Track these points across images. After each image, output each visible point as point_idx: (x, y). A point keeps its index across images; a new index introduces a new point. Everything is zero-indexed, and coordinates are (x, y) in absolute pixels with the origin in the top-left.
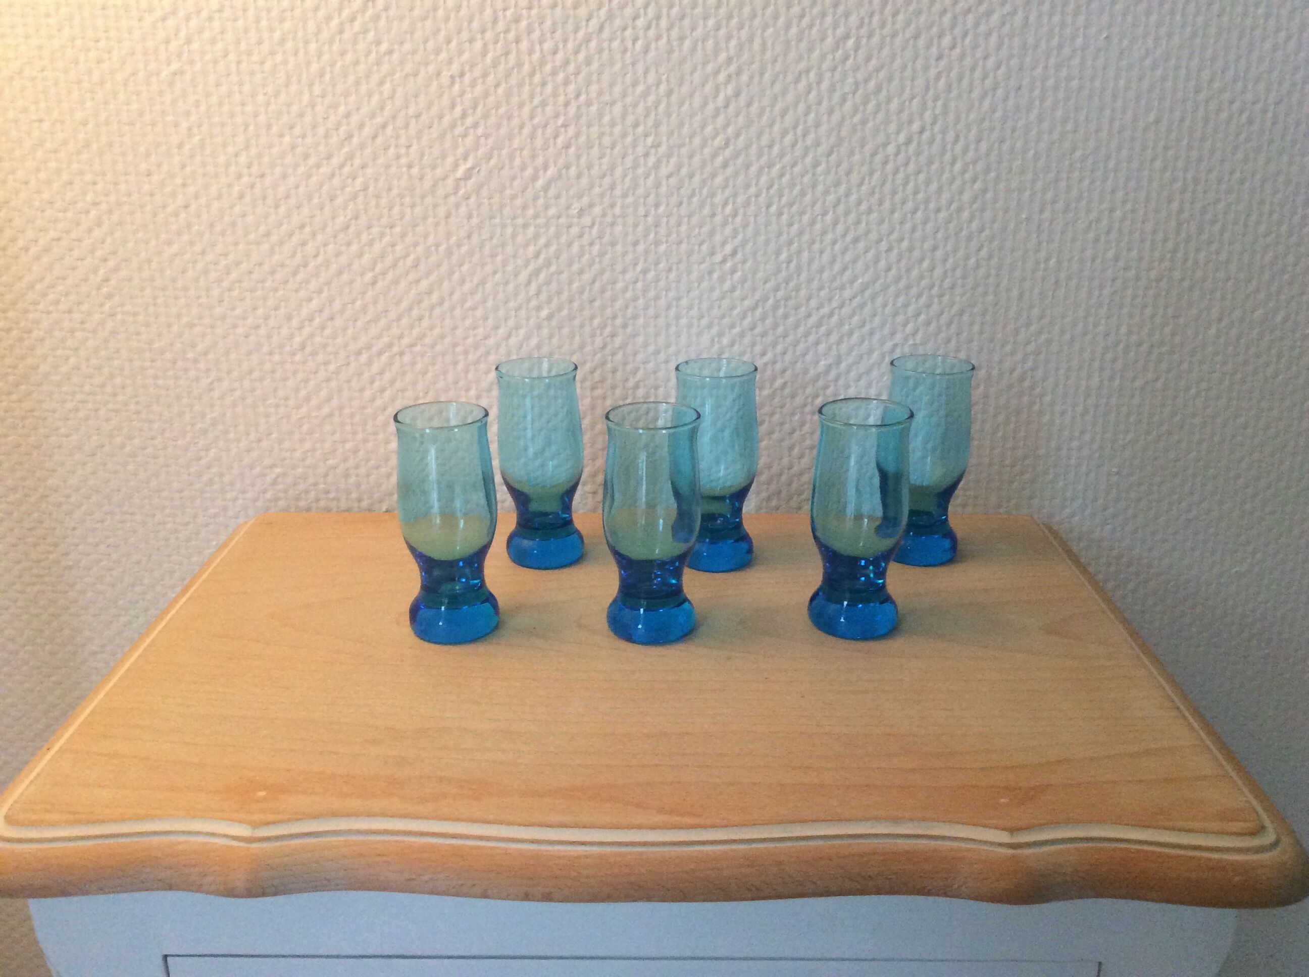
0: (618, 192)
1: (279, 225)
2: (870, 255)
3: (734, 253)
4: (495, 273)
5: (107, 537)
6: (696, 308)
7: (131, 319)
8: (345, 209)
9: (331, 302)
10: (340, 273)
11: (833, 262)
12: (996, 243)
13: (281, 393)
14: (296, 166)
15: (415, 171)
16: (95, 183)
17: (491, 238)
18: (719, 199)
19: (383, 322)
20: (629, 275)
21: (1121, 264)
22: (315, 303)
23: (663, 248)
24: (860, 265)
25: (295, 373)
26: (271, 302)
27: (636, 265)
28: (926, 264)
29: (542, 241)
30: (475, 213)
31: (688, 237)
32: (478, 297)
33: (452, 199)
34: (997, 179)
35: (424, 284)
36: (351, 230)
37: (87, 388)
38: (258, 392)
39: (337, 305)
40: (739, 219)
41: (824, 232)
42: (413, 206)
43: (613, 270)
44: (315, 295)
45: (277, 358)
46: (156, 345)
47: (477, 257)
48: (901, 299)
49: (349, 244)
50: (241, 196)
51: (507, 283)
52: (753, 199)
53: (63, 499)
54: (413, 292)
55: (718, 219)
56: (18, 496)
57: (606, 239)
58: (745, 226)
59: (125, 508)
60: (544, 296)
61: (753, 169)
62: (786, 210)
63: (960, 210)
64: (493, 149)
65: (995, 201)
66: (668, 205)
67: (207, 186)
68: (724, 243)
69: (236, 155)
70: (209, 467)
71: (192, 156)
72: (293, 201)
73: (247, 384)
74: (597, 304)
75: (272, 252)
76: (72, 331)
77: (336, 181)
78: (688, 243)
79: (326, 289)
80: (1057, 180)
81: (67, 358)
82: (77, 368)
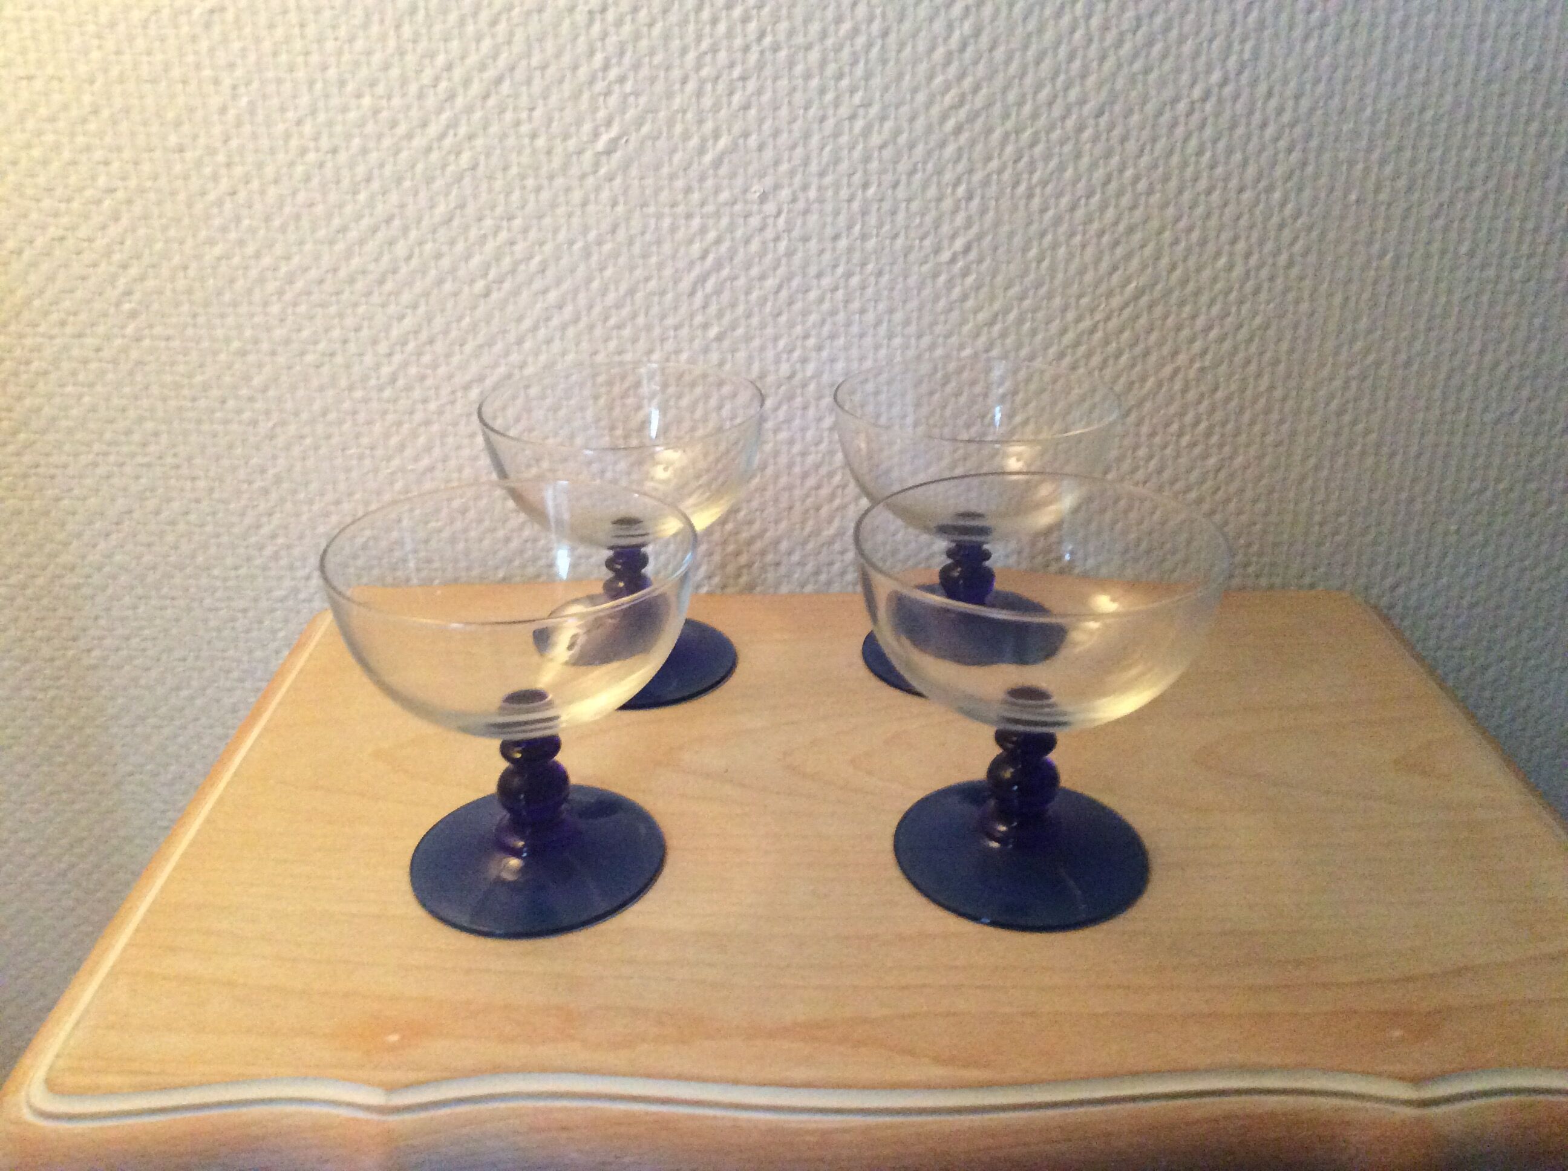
0: (814, 168)
1: (359, 217)
2: (1148, 251)
3: (967, 249)
4: (647, 279)
5: (141, 628)
6: (914, 322)
7: (163, 344)
8: (447, 194)
9: (430, 320)
10: (440, 282)
11: (1097, 261)
12: (1315, 234)
13: (365, 441)
14: (380, 136)
15: (541, 142)
16: (107, 163)
17: (643, 233)
18: (948, 176)
19: (499, 347)
20: (826, 281)
21: (1477, 261)
22: (408, 322)
23: (871, 244)
24: (1135, 263)
25: (385, 413)
26: (349, 322)
27: (835, 266)
28: (1222, 261)
29: (712, 235)
30: (621, 199)
31: (907, 228)
32: (625, 312)
33: (590, 181)
34: (1321, 149)
35: (553, 296)
36: (456, 223)
37: (108, 436)
38: (334, 441)
39: (439, 322)
40: (976, 202)
41: (1088, 220)
42: (538, 189)
43: (804, 275)
44: (409, 311)
45: (358, 394)
46: (198, 379)
47: (622, 260)
48: (1187, 309)
49: (452, 243)
50: (307, 179)
51: (663, 293)
52: (995, 177)
53: (81, 581)
54: (539, 306)
55: (947, 204)
56: (21, 576)
57: (796, 234)
58: (983, 211)
59: (165, 590)
60: (713, 309)
61: (997, 135)
62: (1038, 191)
63: (1270, 189)
64: (647, 111)
65: (1317, 176)
66: (879, 185)
67: (260, 166)
68: (953, 237)
69: (299, 123)
70: (274, 536)
71: (239, 124)
72: (376, 185)
73: (320, 429)
74: (783, 319)
75: (348, 254)
76: (85, 362)
77: (434, 156)
78: (907, 237)
79: (423, 301)
80: (1400, 149)
81: (80, 397)
82: (93, 409)
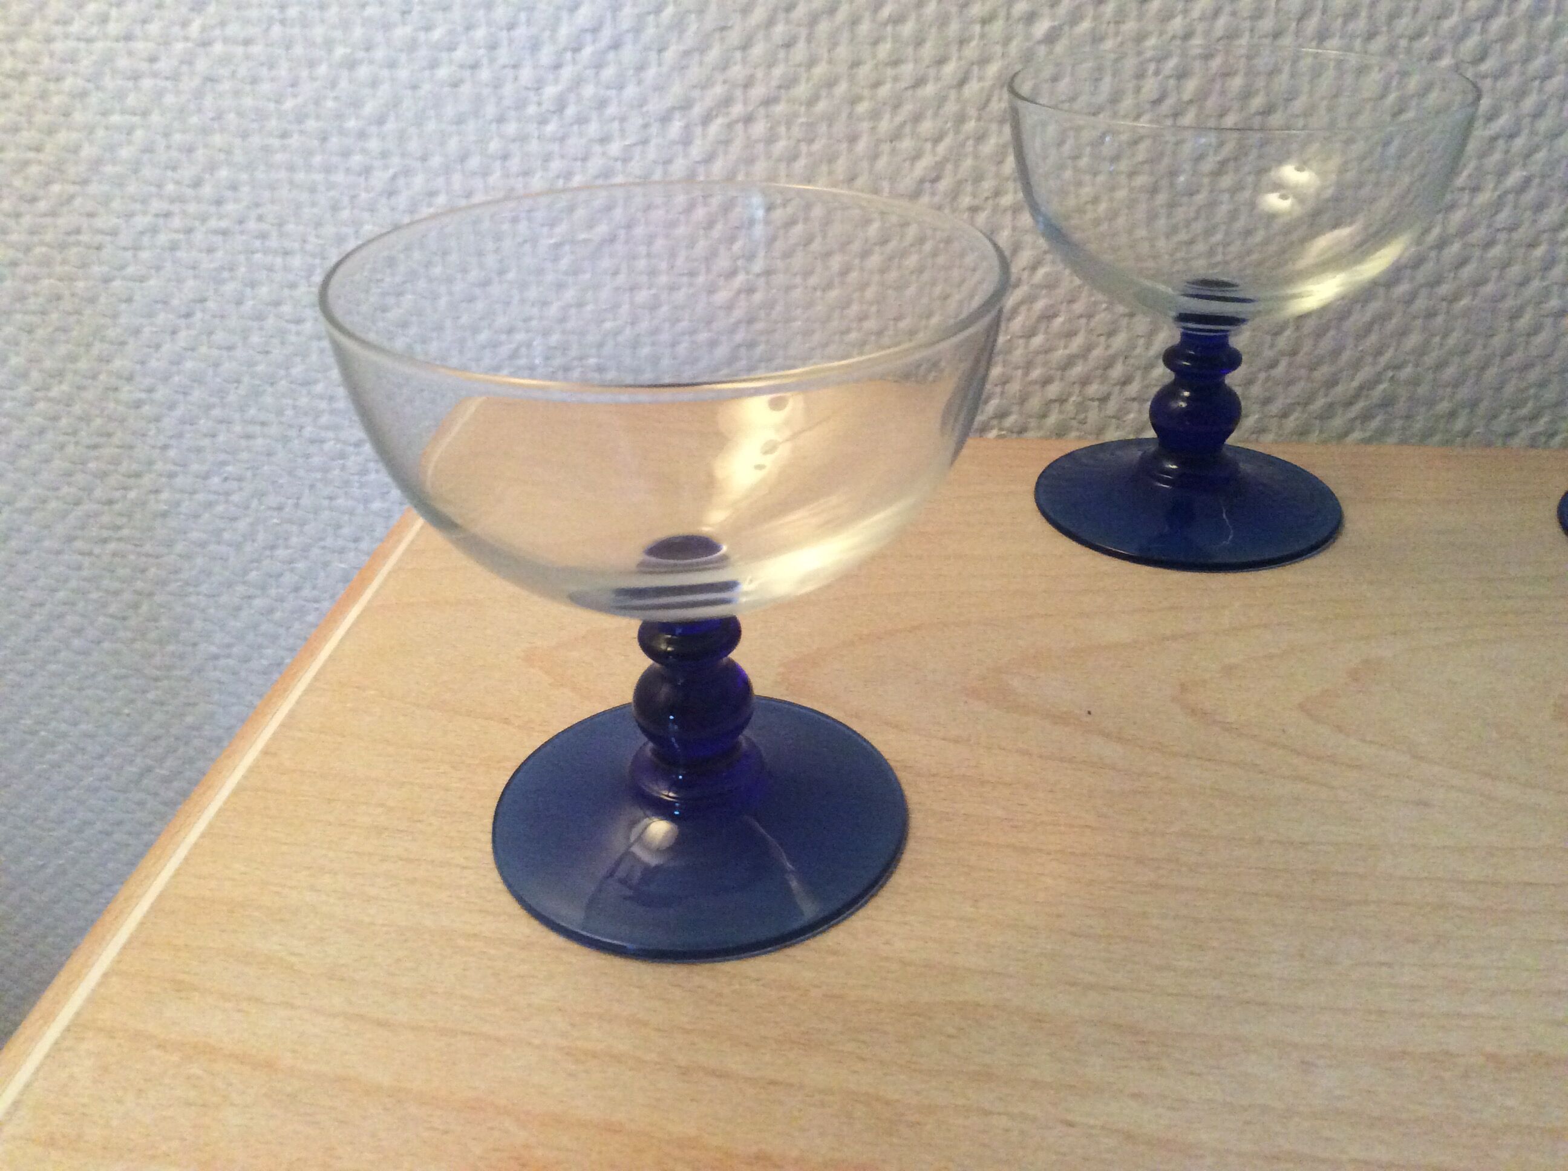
5: (224, 463)
7: (239, 50)
19: (714, 54)
22: (584, 14)
25: (547, 158)
26: (499, 14)
37: (170, 187)
39: (627, 16)
45: (511, 128)
46: (289, 104)
53: (143, 396)
56: (65, 387)
59: (252, 412)
81: (130, 131)
82: (149, 149)
